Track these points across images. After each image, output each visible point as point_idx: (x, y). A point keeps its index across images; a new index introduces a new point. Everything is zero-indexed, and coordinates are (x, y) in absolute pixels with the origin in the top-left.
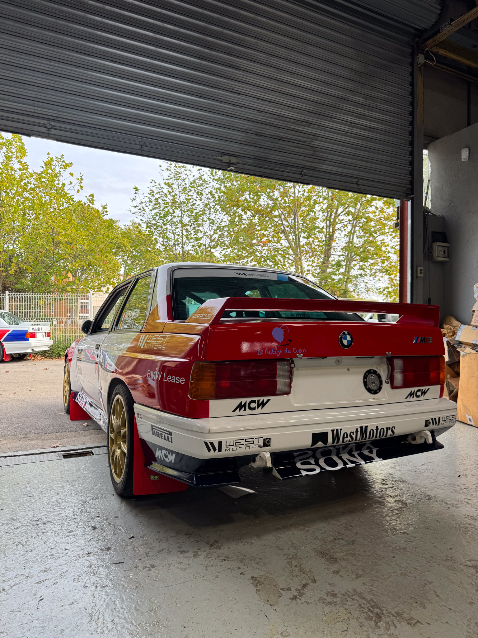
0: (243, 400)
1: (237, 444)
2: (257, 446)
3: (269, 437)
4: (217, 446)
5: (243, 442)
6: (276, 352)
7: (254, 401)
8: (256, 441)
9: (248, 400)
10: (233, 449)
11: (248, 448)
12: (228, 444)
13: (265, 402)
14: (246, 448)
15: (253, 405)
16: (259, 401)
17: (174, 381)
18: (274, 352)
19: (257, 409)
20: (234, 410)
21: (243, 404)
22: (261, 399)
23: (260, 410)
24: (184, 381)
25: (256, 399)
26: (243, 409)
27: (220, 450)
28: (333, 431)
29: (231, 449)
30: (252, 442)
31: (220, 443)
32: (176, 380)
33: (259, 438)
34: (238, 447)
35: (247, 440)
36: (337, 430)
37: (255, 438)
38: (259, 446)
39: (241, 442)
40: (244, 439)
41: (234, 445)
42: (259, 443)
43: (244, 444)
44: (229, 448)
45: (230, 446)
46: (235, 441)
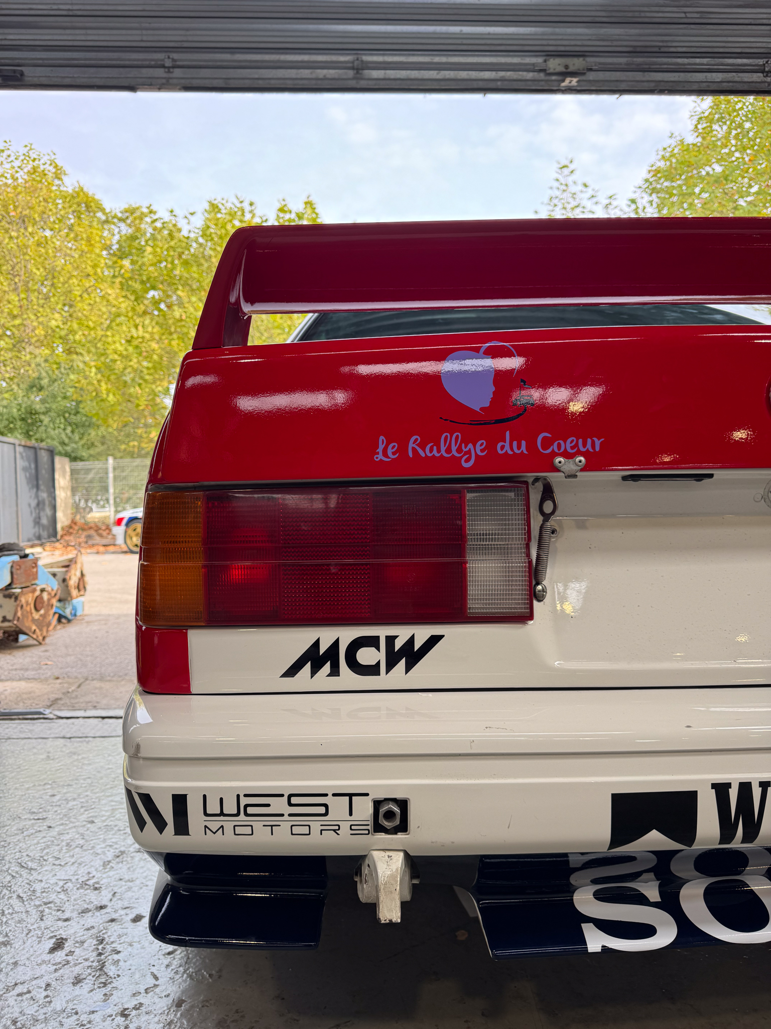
0: (326, 636)
1: (250, 810)
2: (345, 827)
3: (399, 795)
4: (167, 810)
5: (279, 805)
6: (459, 450)
7: (373, 642)
8: (338, 808)
9: (346, 635)
10: (239, 830)
11: (305, 830)
12: (214, 808)
13: (417, 646)
14: (296, 830)
15: (366, 656)
16: (391, 640)
18: (448, 450)
19: (387, 672)
20: (292, 671)
21: (323, 649)
22: (402, 634)
23: (398, 675)
25: (382, 632)
26: (327, 668)
27: (182, 828)
28: (721, 789)
29: (228, 826)
30: (322, 810)
31: (180, 801)
33: (351, 796)
34: (258, 824)
35: (294, 800)
36: (745, 787)
37: (334, 795)
38: (353, 827)
39: (268, 805)
40: (282, 795)
41: (238, 814)
42: (351, 814)
43: (282, 815)
44: (219, 824)
45: (222, 818)
46: (242, 798)
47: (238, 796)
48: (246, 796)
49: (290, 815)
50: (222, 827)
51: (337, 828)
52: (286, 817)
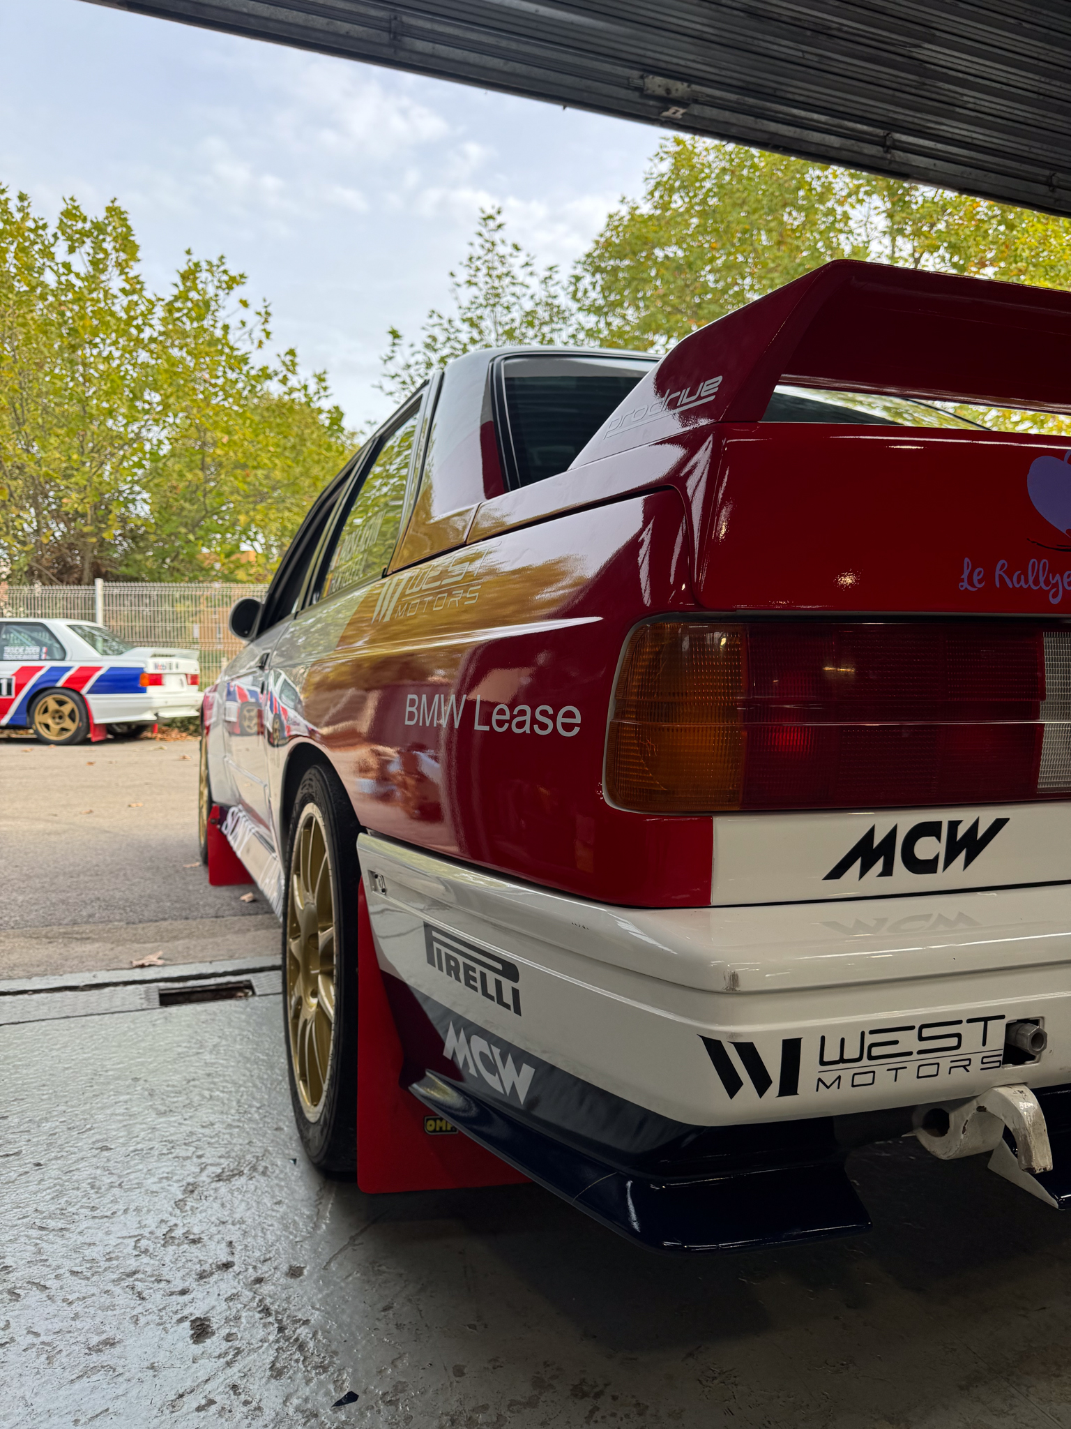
0: (882, 823)
1: (876, 1051)
2: (976, 1060)
3: (1032, 1015)
4: (773, 1064)
5: (908, 1041)
6: (1047, 582)
7: (931, 829)
8: (972, 1034)
9: (906, 821)
10: (858, 1080)
11: (933, 1070)
12: (832, 1053)
13: (981, 832)
14: (923, 1071)
15: (927, 848)
16: (954, 825)
17: (527, 729)
18: (1036, 582)
19: (946, 866)
20: (837, 872)
21: (877, 840)
22: (966, 817)
23: (955, 874)
24: (578, 720)
25: (944, 816)
26: (879, 866)
27: (789, 1085)
29: (846, 1076)
30: (954, 1042)
31: (791, 1048)
32: (534, 720)
33: (985, 1020)
34: (881, 1069)
35: (926, 1032)
37: (970, 1021)
38: (985, 1060)
39: (896, 1042)
40: (912, 1028)
41: (860, 1059)
42: (984, 1044)
43: (910, 1053)
44: (836, 1074)
45: (841, 1066)
46: (867, 1036)
47: (863, 1034)
48: (872, 1032)
49: (920, 1052)
50: (839, 1078)
51: (967, 1062)
52: (915, 1056)
